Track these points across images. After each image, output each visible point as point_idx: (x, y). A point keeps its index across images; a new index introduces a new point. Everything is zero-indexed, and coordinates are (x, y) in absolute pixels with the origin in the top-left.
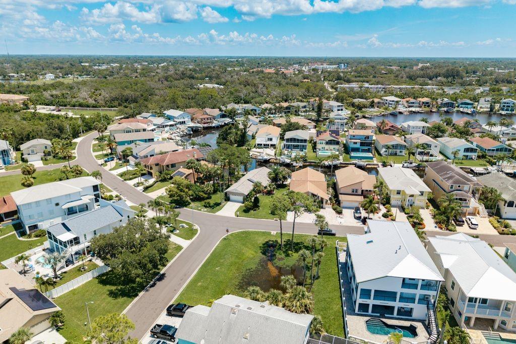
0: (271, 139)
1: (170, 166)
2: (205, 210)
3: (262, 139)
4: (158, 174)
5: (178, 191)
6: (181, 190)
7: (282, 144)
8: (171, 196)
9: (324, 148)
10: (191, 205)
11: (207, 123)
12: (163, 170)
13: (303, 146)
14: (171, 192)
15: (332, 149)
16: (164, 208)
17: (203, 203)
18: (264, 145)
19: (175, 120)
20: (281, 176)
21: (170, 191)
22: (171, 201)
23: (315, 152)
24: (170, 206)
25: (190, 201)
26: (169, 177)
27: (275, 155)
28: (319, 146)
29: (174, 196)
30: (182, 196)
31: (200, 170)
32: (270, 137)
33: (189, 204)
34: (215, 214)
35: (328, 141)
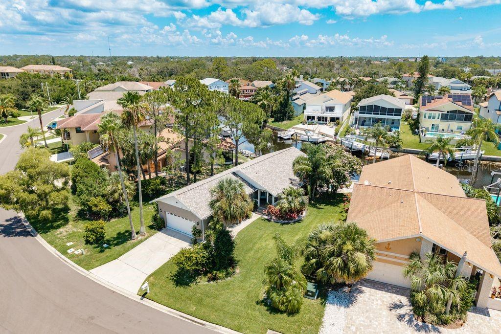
0: (332, 109)
2: (78, 252)
3: (316, 108)
7: (352, 118)
9: (438, 126)
13: (393, 121)
15: (455, 129)
18: (319, 119)
20: (328, 171)
23: (418, 134)
27: (336, 135)
28: (425, 123)
32: (330, 104)
34: (88, 269)
35: (448, 112)
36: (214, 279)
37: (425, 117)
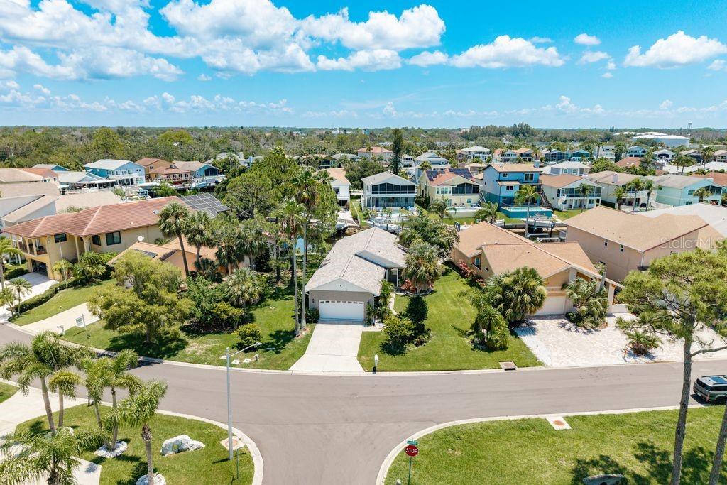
0: (336, 191)
1: (103, 240)
2: (247, 360)
4: (63, 264)
5: (141, 302)
6: (152, 299)
8: (112, 323)
9: (450, 200)
10: (188, 350)
11: (181, 183)
12: (82, 251)
13: (407, 199)
14: (114, 308)
15: (465, 202)
16: (81, 376)
17: (235, 337)
19: (111, 176)
21: (107, 306)
22: (114, 340)
24: (110, 362)
25: (182, 335)
26: (101, 270)
27: (355, 219)
29: (126, 321)
30: (155, 317)
31: (208, 234)
33: (182, 345)
34: (287, 370)
35: (458, 186)
36: (421, 343)
37: (438, 193)
